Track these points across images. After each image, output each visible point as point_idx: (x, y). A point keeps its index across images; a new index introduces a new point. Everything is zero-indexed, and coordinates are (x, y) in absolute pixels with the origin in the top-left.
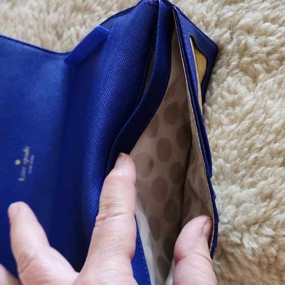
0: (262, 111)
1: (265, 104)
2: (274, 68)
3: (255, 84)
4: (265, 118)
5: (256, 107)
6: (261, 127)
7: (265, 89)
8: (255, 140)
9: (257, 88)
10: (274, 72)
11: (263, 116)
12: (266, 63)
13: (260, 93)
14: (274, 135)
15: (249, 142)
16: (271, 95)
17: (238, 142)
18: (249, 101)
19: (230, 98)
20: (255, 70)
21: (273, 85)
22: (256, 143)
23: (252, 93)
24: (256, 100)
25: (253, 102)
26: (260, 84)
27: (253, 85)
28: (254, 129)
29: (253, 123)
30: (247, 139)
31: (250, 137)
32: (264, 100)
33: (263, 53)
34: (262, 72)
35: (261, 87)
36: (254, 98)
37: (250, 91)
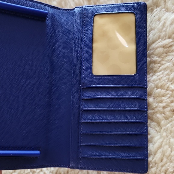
0: (167, 146)
1: (169, 141)
2: (170, 117)
3: (160, 127)
4: (171, 151)
5: (163, 143)
6: (170, 157)
7: (167, 130)
8: (168, 167)
9: (162, 130)
10: (170, 119)
11: (170, 149)
12: (163, 113)
13: (165, 134)
15: (164, 168)
17: (157, 169)
18: (158, 139)
20: (158, 118)
21: (172, 128)
22: (169, 168)
23: (159, 134)
24: (163, 138)
25: (161, 140)
27: (158, 128)
28: (165, 160)
29: (163, 155)
30: (162, 166)
31: (164, 165)
32: (168, 138)
33: (160, 107)
34: (163, 119)
35: (164, 129)
36: (161, 137)
37: (158, 132)
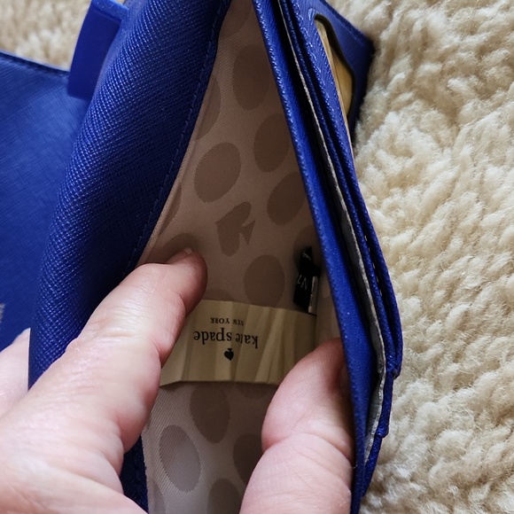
0: (473, 195)
1: (483, 177)
2: (498, 86)
3: (454, 127)
4: (484, 212)
5: (458, 185)
6: (474, 236)
7: (479, 138)
8: (462, 270)
9: (460, 138)
10: (499, 94)
11: (478, 207)
12: (477, 74)
13: (467, 150)
14: (508, 253)
15: (446, 274)
16: (494, 152)
17: (420, 276)
18: (440, 171)
19: (395, 166)
20: (453, 94)
21: (499, 127)
22: (464, 277)
23: (447, 151)
24: (457, 168)
25: (451, 174)
26: (465, 129)
27: (448, 132)
28: (456, 243)
29: (453, 226)
30: (442, 267)
31: (450, 262)
32: (479, 166)
33: (467, 50)
34: (470, 98)
35: (469, 134)
36: (453, 163)
37: (442, 147)
